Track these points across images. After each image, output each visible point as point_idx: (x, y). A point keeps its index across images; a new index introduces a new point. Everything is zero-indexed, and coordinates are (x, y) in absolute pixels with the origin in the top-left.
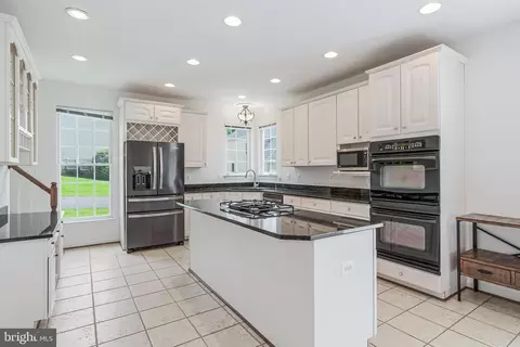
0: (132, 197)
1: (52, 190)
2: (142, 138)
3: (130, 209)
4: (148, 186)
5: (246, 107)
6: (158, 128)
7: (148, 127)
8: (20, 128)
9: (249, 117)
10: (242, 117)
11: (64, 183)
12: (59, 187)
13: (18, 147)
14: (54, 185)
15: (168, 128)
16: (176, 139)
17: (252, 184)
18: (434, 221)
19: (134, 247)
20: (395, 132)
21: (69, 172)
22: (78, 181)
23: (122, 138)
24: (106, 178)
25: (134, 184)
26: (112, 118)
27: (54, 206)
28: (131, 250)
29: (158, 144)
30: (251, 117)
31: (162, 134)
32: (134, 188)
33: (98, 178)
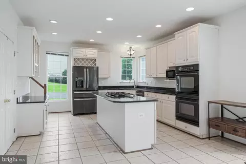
0: (75, 91)
1: (45, 87)
2: (80, 65)
3: (75, 96)
4: (82, 86)
5: (131, 47)
6: (87, 60)
7: (83, 59)
8: (35, 64)
9: (132, 52)
10: (129, 52)
11: (49, 84)
12: (47, 86)
13: (35, 71)
14: (45, 85)
15: (92, 60)
16: (95, 65)
17: (133, 87)
18: (197, 103)
19: (76, 113)
20: (184, 62)
21: (51, 81)
22: (54, 84)
23: (72, 65)
24: (66, 83)
25: (76, 85)
26: (68, 56)
27: (45, 94)
28: (75, 115)
29: (87, 68)
30: (133, 52)
31: (89, 62)
32: (76, 87)
33: (62, 83)
